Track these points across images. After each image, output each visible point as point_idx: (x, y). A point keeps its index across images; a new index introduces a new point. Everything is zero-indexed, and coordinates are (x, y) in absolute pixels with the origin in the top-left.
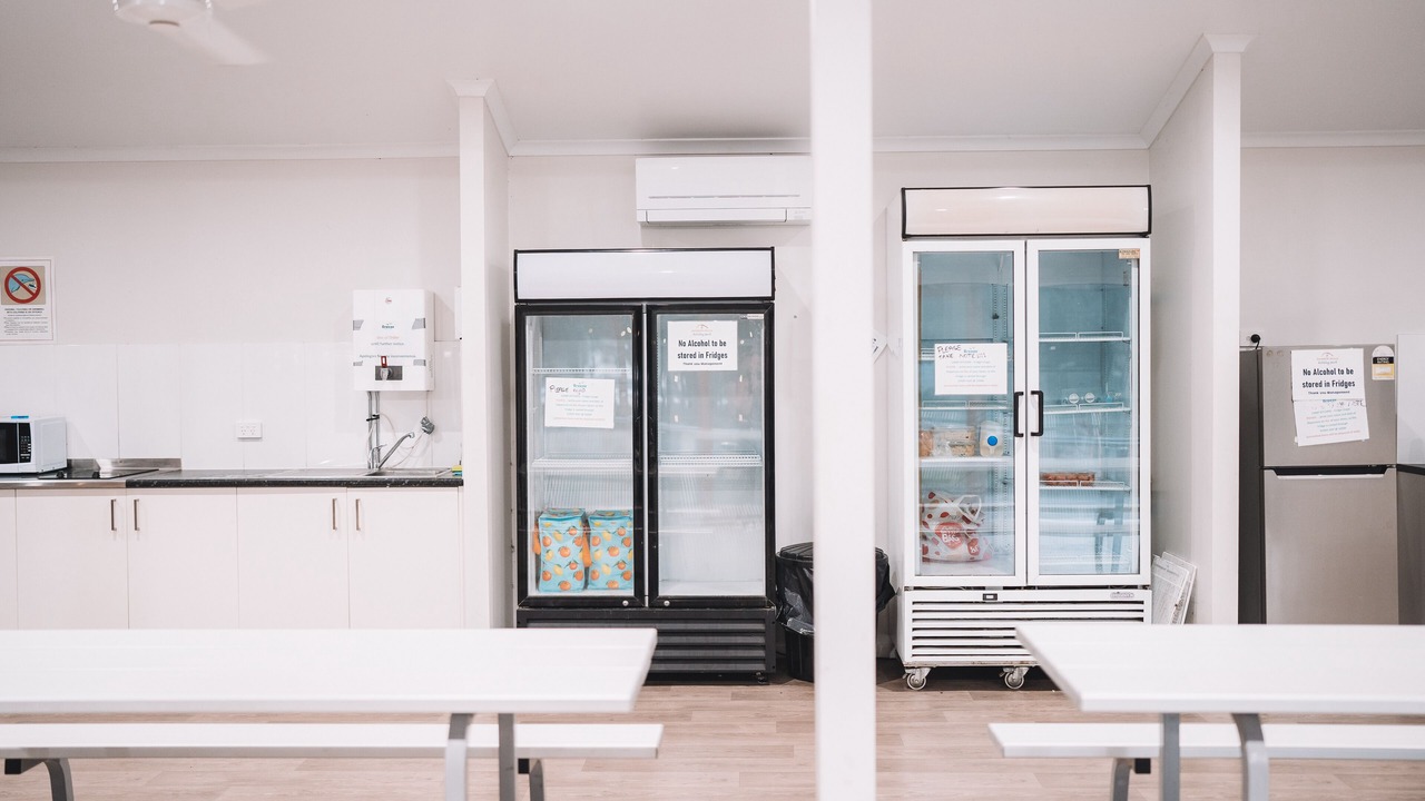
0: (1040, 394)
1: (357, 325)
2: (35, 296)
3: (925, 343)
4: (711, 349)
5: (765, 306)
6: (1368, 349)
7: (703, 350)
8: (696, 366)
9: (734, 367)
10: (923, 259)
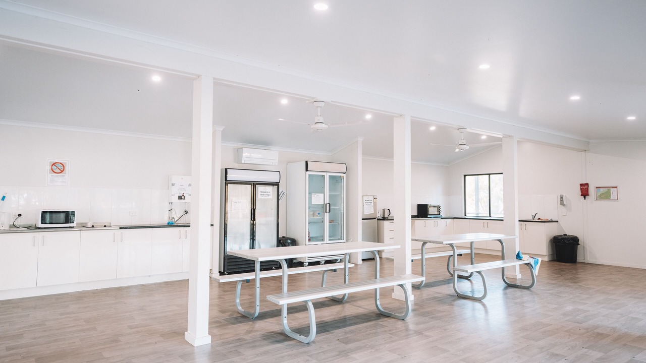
0: (330, 204)
1: (173, 185)
2: (62, 171)
3: (310, 193)
4: (267, 193)
5: (277, 184)
6: (374, 196)
7: (265, 193)
8: (263, 197)
9: (271, 198)
10: (310, 175)
